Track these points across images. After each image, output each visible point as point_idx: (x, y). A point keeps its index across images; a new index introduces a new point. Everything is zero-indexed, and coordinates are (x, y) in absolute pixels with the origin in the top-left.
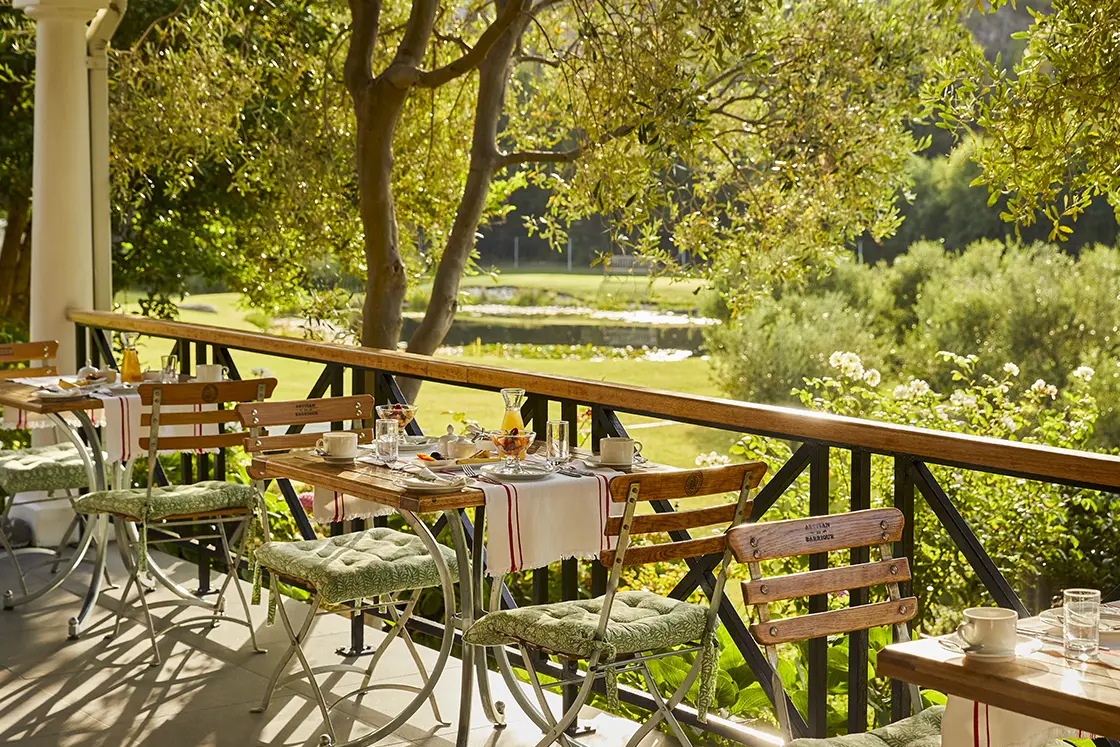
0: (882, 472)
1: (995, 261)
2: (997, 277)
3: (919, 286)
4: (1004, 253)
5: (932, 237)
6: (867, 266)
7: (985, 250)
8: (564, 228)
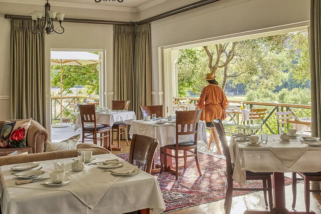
0: (285, 109)
1: (298, 91)
2: (298, 94)
3: (284, 96)
4: (299, 90)
5: (285, 87)
6: (274, 93)
7: (295, 90)
8: (235, 86)
